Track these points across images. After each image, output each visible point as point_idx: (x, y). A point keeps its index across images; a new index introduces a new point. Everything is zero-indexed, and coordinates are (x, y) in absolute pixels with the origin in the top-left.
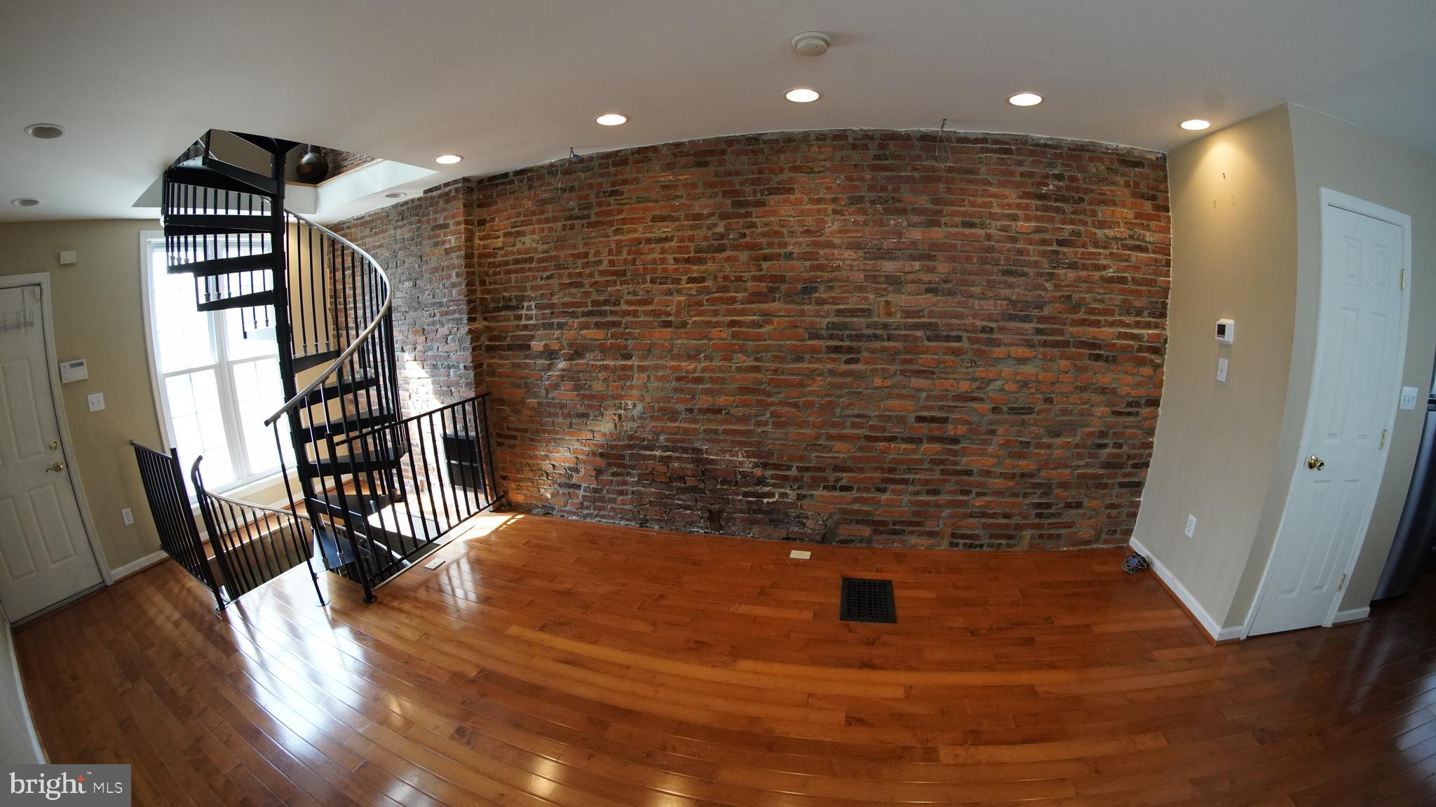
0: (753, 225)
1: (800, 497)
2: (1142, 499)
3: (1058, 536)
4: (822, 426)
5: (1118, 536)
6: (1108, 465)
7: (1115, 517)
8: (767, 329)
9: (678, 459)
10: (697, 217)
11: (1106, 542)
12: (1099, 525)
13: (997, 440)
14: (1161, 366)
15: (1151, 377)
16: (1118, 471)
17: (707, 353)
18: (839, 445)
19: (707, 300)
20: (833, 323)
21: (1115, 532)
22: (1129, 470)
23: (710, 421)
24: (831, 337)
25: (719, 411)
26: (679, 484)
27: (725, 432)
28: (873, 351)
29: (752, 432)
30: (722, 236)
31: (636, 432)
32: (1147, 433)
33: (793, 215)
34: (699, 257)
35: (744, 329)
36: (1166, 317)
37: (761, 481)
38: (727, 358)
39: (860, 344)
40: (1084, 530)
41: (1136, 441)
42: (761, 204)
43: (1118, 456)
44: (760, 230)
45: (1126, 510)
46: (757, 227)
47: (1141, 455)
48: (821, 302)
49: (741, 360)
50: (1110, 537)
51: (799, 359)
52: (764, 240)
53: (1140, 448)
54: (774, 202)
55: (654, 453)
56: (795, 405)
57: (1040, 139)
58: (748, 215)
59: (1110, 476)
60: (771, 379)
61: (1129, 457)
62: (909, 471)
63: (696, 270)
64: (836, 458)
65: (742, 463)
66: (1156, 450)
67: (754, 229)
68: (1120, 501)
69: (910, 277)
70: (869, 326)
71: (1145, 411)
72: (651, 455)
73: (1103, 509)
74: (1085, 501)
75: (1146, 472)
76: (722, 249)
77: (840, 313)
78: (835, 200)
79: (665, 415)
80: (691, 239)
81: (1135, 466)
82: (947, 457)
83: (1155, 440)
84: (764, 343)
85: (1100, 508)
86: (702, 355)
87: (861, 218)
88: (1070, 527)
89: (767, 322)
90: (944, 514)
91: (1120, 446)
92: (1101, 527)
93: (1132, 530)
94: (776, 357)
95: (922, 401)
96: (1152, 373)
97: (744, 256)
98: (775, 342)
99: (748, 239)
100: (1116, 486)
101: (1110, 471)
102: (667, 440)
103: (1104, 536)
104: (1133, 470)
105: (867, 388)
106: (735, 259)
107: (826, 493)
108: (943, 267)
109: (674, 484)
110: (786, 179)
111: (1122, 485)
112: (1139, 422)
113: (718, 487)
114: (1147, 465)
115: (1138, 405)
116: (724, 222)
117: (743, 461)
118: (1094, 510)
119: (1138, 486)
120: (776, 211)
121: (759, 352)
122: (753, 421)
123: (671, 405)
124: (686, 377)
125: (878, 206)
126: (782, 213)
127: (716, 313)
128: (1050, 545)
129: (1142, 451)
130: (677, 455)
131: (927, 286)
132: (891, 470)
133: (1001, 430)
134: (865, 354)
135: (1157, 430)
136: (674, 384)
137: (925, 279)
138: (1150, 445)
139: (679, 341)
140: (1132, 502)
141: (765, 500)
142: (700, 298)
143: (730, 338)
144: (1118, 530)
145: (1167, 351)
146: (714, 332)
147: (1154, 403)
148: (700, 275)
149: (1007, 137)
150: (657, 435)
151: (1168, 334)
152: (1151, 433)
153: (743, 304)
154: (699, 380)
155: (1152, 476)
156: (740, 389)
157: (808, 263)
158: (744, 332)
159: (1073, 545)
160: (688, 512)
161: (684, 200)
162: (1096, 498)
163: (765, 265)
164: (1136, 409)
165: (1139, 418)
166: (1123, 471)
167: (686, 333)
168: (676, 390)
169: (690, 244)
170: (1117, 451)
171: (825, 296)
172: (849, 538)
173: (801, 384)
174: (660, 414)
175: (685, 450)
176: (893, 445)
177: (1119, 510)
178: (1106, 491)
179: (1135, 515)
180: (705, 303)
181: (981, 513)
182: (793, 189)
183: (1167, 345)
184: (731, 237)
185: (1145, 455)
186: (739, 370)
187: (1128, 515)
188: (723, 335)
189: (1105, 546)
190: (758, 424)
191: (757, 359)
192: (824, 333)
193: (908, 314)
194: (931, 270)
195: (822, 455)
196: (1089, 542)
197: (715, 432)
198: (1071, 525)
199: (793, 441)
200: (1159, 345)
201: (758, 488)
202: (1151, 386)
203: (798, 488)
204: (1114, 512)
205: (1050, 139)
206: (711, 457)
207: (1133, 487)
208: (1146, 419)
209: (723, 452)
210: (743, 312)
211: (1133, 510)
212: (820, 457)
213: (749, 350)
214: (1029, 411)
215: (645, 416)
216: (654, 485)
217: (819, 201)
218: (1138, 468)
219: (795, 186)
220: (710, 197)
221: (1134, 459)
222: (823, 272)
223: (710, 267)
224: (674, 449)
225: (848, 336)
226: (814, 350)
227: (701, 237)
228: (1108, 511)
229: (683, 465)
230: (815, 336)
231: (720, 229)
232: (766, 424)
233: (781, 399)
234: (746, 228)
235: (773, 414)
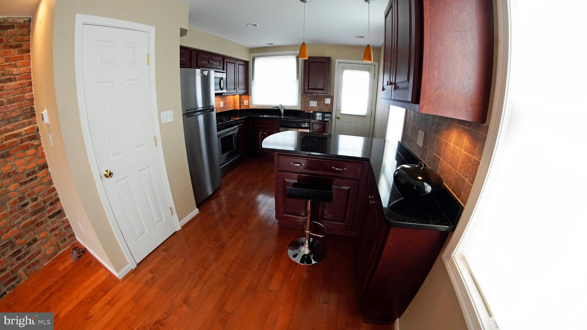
2: (67, 217)
3: (38, 261)
5: (68, 240)
6: (35, 213)
7: (59, 233)
11: (64, 247)
12: (54, 242)
14: (40, 145)
15: (35, 154)
16: (43, 212)
21: (65, 240)
22: (49, 208)
32: (48, 184)
36: (35, 116)
40: (49, 250)
41: (43, 192)
43: (37, 205)
45: (62, 227)
47: (51, 197)
50: (64, 244)
53: (48, 194)
59: (41, 217)
61: (45, 202)
66: (58, 191)
68: (55, 225)
71: (40, 174)
73: (49, 234)
74: (37, 236)
75: (60, 204)
81: (51, 204)
83: (55, 185)
85: (48, 234)
88: (40, 253)
91: (36, 199)
92: (56, 242)
93: (74, 233)
96: (35, 152)
100: (48, 220)
101: (38, 215)
103: (61, 245)
104: (52, 207)
111: (51, 217)
112: (39, 181)
114: (58, 200)
115: (34, 172)
118: (45, 238)
119: (61, 212)
128: (37, 267)
129: (51, 195)
135: (53, 180)
138: (54, 189)
140: (63, 222)
144: (66, 238)
145: (40, 135)
147: (45, 166)
151: (38, 125)
152: (51, 183)
155: (65, 203)
159: (49, 260)
162: (42, 232)
164: (34, 175)
165: (38, 179)
166: (47, 209)
170: (35, 203)
177: (58, 230)
178: (44, 225)
179: (69, 226)
183: (40, 132)
185: (53, 196)
187: (65, 228)
189: (65, 249)
196: (56, 253)
198: (39, 252)
200: (34, 134)
202: (38, 159)
204: (57, 232)
207: (58, 214)
208: (43, 178)
211: (66, 225)
218: (54, 204)
221: (49, 201)
228: (53, 233)
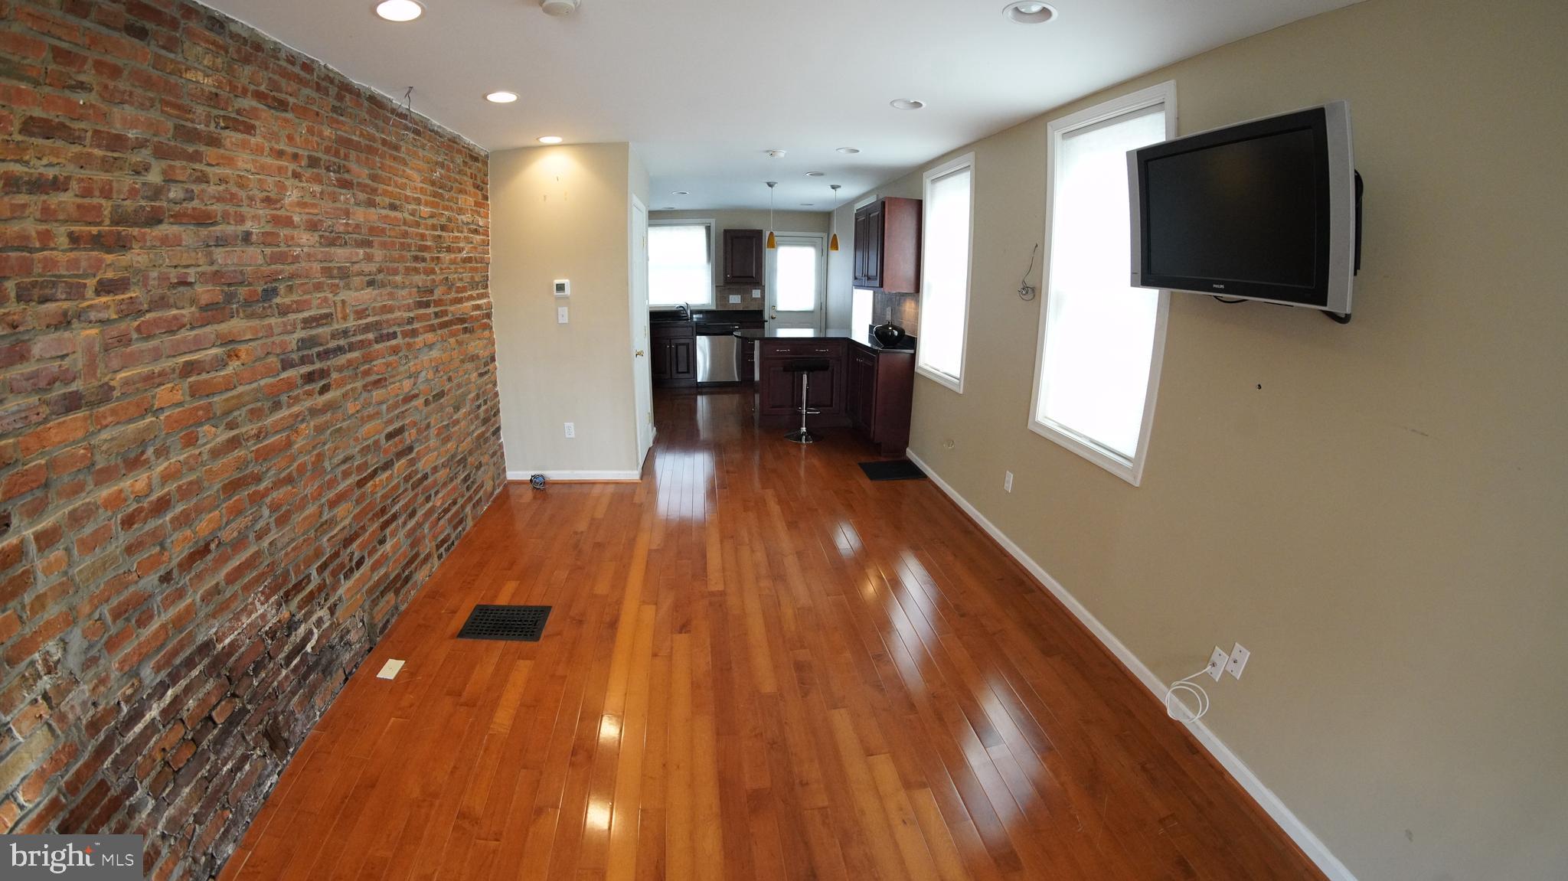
0: (203, 179)
1: (332, 610)
2: (502, 440)
3: (480, 499)
4: (319, 495)
5: (501, 476)
6: (484, 421)
8: (234, 366)
9: (187, 690)
10: (117, 142)
11: (499, 486)
13: (433, 431)
17: (158, 443)
18: (340, 510)
19: (138, 329)
20: (303, 340)
22: (493, 419)
23: (199, 577)
24: (304, 361)
25: (205, 550)
26: (210, 737)
27: (231, 579)
28: (340, 369)
29: (258, 554)
30: (157, 193)
31: (95, 704)
32: (494, 385)
33: (253, 170)
34: (119, 233)
35: (204, 376)
36: (489, 287)
37: (291, 626)
38: (191, 441)
39: (329, 363)
41: (491, 395)
42: (214, 142)
43: (487, 411)
44: (212, 189)
46: (208, 182)
47: (495, 404)
48: (284, 311)
49: (213, 436)
50: (499, 481)
51: (277, 406)
52: (217, 208)
53: (494, 399)
54: (231, 142)
55: (148, 717)
56: (289, 480)
57: (435, 125)
58: (196, 157)
59: (487, 430)
60: (257, 450)
61: (491, 409)
62: (394, 502)
63: (112, 264)
64: (344, 528)
65: (263, 616)
67: (204, 186)
69: (356, 267)
70: (334, 336)
71: (491, 367)
72: (146, 728)
74: (482, 459)
75: (500, 417)
76: (155, 219)
77: (307, 323)
78: (295, 157)
79: (128, 620)
80: (107, 193)
81: (495, 415)
82: (410, 470)
84: (234, 393)
86: (150, 451)
87: (317, 188)
89: (234, 355)
90: (426, 531)
91: (486, 402)
93: (505, 467)
94: (252, 412)
95: (385, 415)
97: (188, 235)
98: (247, 388)
99: (196, 203)
100: (491, 437)
101: (486, 426)
102: (158, 669)
104: (495, 419)
105: (344, 420)
106: (176, 242)
107: (350, 583)
108: (378, 253)
109: (205, 744)
110: (247, 107)
111: (493, 434)
113: (255, 683)
114: (499, 411)
115: (488, 363)
116: (164, 164)
117: (265, 611)
119: (499, 430)
120: (232, 159)
121: (230, 412)
122: (252, 536)
123: (132, 589)
124: (139, 510)
125: (332, 174)
126: (240, 164)
127: (156, 354)
128: (479, 510)
129: (495, 401)
130: (183, 683)
131: (368, 278)
132: (383, 511)
133: (432, 421)
134: (334, 375)
136: (124, 539)
137: (367, 270)
138: (497, 394)
139: (105, 435)
140: (499, 445)
141: (308, 648)
142: (123, 325)
143: (188, 398)
146: (163, 395)
148: (120, 275)
149: (418, 117)
150: (132, 673)
152: (496, 383)
153: (193, 328)
154: (162, 505)
156: (225, 488)
157: (268, 250)
158: (205, 382)
159: (488, 501)
160: (247, 767)
161: (93, 98)
162: (486, 453)
163: (219, 254)
165: (490, 375)
166: (491, 421)
167: (114, 412)
168: (130, 550)
169: (103, 202)
170: (485, 407)
171: (287, 300)
172: (385, 620)
173: (289, 444)
174: (120, 623)
175: (190, 663)
176: (377, 480)
178: (488, 444)
179: (503, 454)
180: (135, 336)
181: (443, 511)
182: (253, 127)
183: (492, 310)
184: (172, 195)
185: (497, 403)
186: (215, 454)
188: (178, 396)
189: (499, 490)
190: (259, 537)
191: (231, 426)
192: (295, 356)
193: (360, 314)
194: (369, 258)
195: (332, 534)
196: (493, 493)
197: (216, 590)
199: (303, 535)
201: (292, 638)
203: (325, 600)
204: (495, 458)
205: (439, 127)
206: (227, 641)
207: (497, 432)
208: (492, 373)
209: (237, 617)
210: (198, 345)
212: (333, 537)
213: (218, 413)
214: (441, 394)
215: (94, 652)
216: (180, 781)
217: (280, 154)
219: (257, 123)
220: (142, 106)
221: (494, 409)
222: (283, 264)
223: (136, 257)
224: (174, 678)
225: (319, 355)
226: (290, 385)
227: (126, 189)
229: (201, 696)
230: (287, 365)
231: (154, 177)
232: (266, 530)
233: (274, 479)
234: (194, 182)
235: (274, 508)
